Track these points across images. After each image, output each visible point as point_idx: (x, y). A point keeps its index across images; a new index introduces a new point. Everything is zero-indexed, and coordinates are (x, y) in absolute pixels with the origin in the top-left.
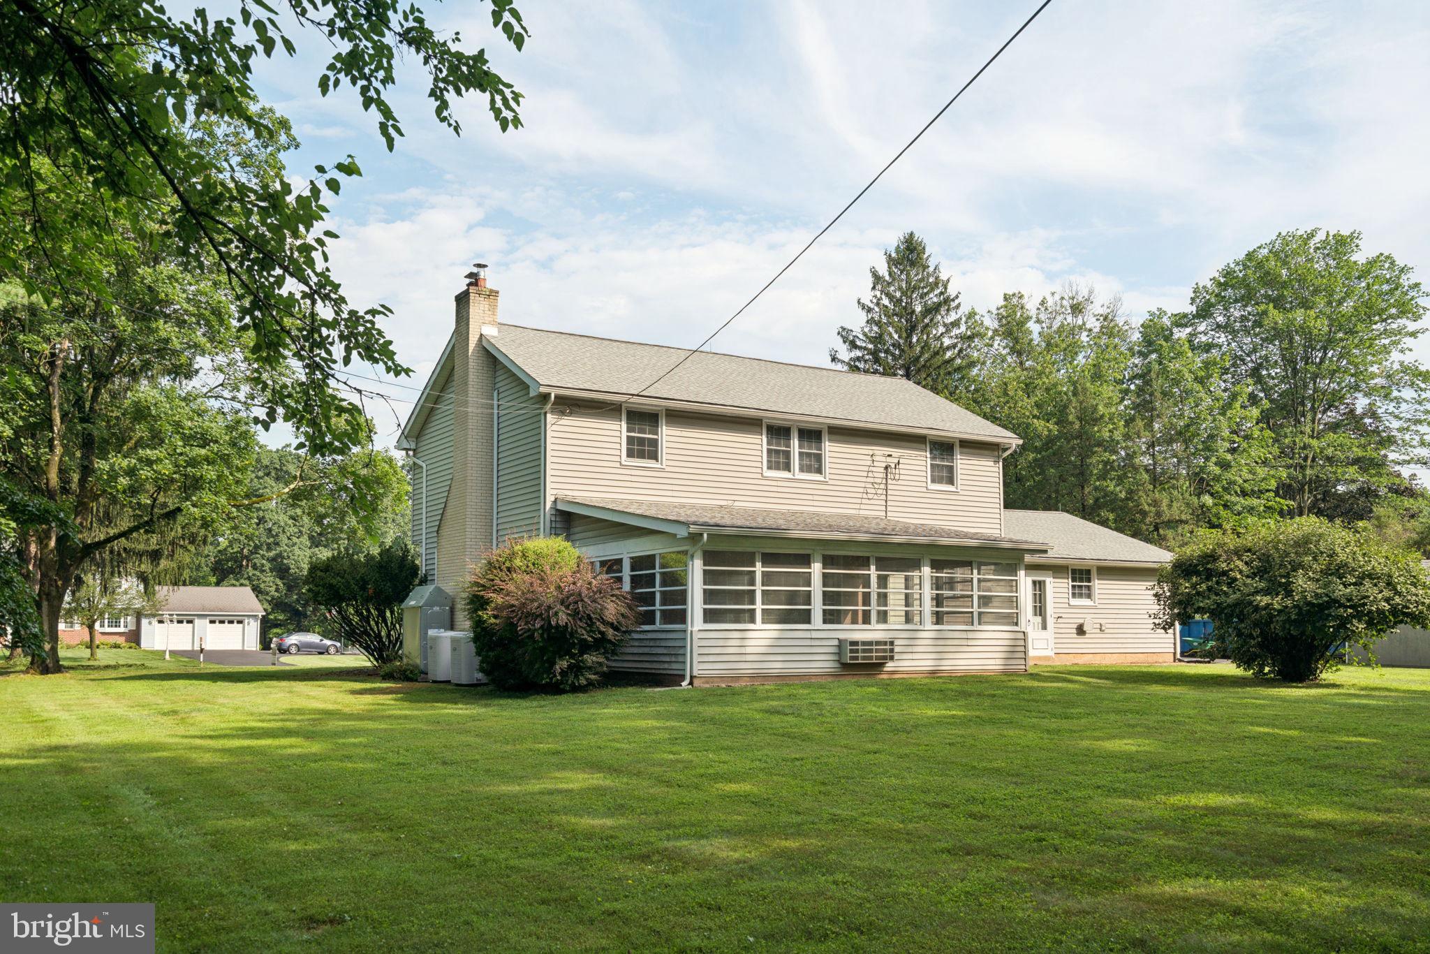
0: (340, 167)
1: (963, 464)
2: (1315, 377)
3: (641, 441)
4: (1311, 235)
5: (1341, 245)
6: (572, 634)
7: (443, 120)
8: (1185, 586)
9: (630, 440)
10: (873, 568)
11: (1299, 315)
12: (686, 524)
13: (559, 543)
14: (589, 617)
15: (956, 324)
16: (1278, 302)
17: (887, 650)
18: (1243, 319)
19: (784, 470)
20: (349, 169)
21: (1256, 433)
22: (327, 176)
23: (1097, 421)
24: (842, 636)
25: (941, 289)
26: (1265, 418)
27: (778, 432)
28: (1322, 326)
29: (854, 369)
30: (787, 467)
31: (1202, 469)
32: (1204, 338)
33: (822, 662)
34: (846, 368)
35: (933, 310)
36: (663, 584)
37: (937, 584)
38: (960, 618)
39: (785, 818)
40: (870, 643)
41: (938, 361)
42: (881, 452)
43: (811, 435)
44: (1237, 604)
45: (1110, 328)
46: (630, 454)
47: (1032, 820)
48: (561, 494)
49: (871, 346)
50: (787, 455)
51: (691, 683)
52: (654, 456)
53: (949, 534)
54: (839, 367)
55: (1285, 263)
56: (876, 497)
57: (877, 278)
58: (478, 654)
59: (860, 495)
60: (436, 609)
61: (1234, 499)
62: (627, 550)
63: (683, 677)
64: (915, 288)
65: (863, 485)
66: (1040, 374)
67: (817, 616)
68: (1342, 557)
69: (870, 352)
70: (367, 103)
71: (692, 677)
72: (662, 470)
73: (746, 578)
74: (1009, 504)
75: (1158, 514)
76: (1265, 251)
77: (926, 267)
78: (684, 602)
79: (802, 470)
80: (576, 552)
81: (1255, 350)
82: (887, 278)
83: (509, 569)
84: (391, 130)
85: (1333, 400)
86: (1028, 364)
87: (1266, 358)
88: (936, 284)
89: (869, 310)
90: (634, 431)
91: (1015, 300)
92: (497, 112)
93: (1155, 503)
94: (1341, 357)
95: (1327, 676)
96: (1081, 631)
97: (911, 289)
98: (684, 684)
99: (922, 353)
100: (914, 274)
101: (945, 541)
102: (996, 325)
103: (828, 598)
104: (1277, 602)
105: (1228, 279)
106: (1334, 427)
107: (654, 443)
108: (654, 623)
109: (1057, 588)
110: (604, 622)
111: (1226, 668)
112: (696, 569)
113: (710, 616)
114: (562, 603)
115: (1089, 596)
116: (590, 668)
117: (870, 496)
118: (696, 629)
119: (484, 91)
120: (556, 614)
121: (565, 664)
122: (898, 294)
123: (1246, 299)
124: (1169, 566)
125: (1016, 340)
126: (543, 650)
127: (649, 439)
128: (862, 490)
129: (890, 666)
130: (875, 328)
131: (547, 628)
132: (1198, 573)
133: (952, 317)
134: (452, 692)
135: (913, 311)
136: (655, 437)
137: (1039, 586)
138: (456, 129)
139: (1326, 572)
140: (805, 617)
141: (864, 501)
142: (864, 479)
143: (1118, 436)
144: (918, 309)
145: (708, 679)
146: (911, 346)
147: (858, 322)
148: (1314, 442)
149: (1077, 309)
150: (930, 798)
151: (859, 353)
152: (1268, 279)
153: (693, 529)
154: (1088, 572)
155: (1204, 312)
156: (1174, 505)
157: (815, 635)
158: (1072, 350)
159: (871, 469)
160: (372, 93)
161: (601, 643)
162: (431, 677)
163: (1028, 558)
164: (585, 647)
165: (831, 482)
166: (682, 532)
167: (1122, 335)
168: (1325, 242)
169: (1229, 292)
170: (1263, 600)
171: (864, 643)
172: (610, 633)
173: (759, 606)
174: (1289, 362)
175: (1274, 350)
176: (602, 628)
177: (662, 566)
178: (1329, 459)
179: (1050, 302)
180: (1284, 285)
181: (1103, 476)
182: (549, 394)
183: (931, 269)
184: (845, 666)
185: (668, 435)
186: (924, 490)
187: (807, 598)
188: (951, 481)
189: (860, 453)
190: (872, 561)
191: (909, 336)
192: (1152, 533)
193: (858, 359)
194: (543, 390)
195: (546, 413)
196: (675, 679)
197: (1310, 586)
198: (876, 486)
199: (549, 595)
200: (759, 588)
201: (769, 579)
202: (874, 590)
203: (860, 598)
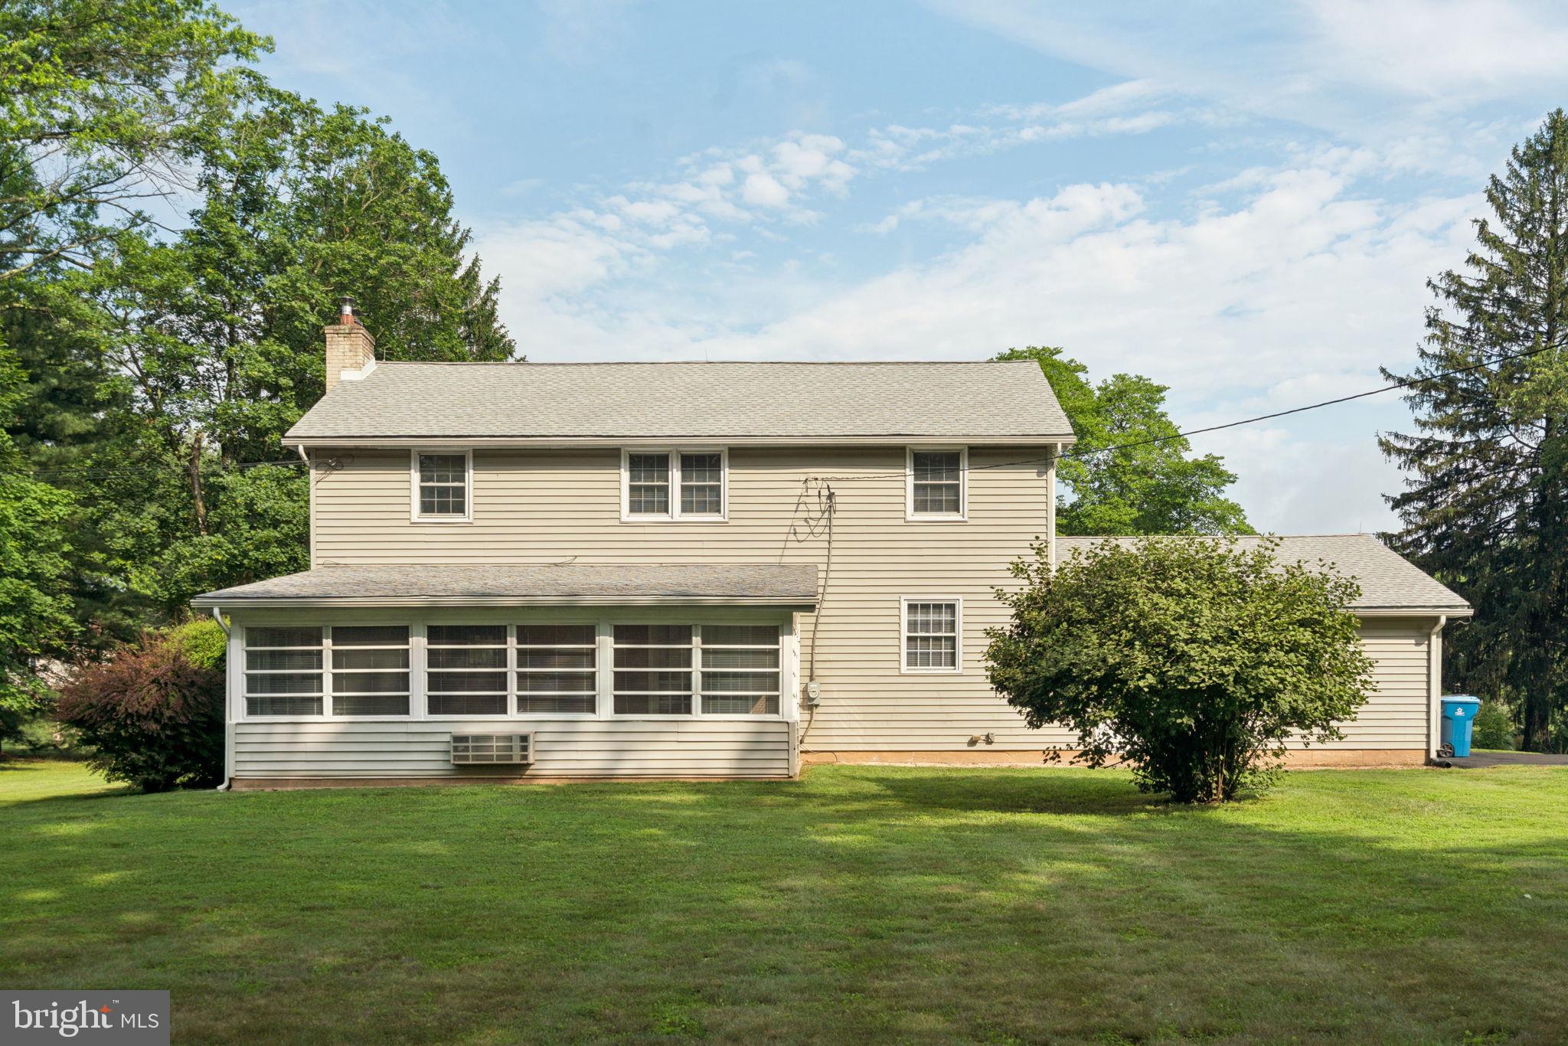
1: (977, 481)
3: (443, 492)
9: (425, 492)
10: (511, 640)
19: (659, 511)
24: (460, 729)
27: (649, 462)
30: (663, 508)
33: (431, 763)
37: (627, 658)
40: (486, 740)
42: (825, 474)
43: (703, 462)
46: (425, 508)
48: (329, 563)
50: (664, 490)
51: (230, 786)
52: (460, 508)
56: (811, 537)
59: (784, 537)
65: (789, 522)
67: (419, 703)
71: (232, 780)
72: (470, 525)
73: (310, 659)
79: (688, 509)
90: (431, 480)
98: (221, 788)
103: (435, 681)
107: (460, 492)
112: (234, 651)
113: (255, 707)
117: (800, 537)
118: (233, 722)
127: (453, 487)
128: (786, 530)
129: (533, 767)
136: (461, 484)
140: (402, 706)
141: (789, 545)
142: (791, 515)
145: (251, 782)
157: (415, 728)
159: (803, 499)
165: (732, 522)
173: (328, 693)
182: (298, 447)
184: (464, 766)
185: (477, 481)
186: (902, 522)
187: (403, 681)
188: (955, 505)
189: (786, 481)
194: (287, 442)
198: (812, 523)
200: (328, 671)
201: (338, 659)
202: (512, 669)
203: (500, 681)
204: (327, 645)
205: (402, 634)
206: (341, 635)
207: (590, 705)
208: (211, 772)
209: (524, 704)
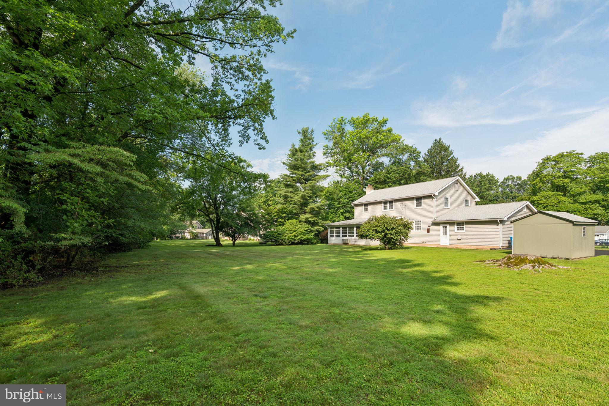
1: (424, 201)
17: (349, 241)
30: (387, 209)
33: (341, 242)
42: (404, 202)
72: (368, 213)
79: (390, 209)
96: (459, 239)
109: (451, 228)
115: (463, 230)
137: (446, 228)
145: (330, 244)
154: (463, 223)
157: (341, 238)
185: (369, 207)
186: (414, 209)
188: (421, 205)
189: (400, 203)
200: (335, 232)
201: (336, 231)
202: (348, 232)
203: (346, 233)
204: (335, 229)
206: (336, 228)
207: (353, 236)
208: (327, 243)
209: (349, 236)
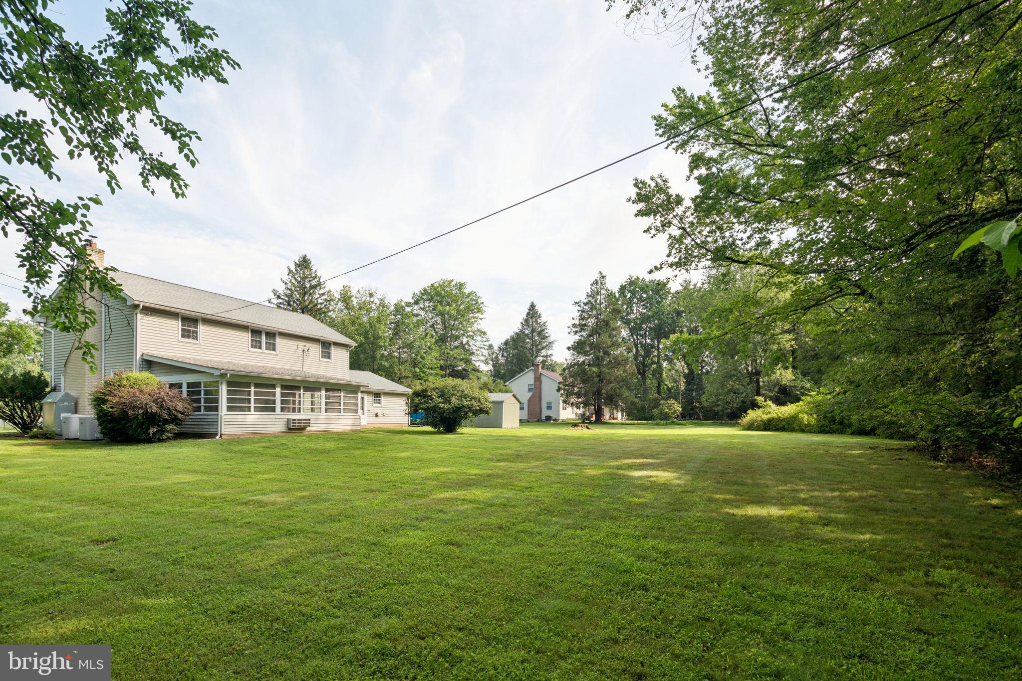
0: (90, 199)
1: (334, 351)
2: (451, 330)
3: (189, 331)
4: (452, 281)
5: (461, 286)
6: (159, 416)
7: (145, 186)
8: (417, 400)
9: (183, 330)
10: (302, 390)
11: (447, 308)
12: (220, 370)
13: (145, 375)
14: (169, 409)
15: (323, 294)
16: (441, 303)
17: (307, 422)
18: (429, 307)
19: (258, 348)
20: (97, 202)
21: (434, 348)
22: (83, 202)
23: (379, 338)
24: (289, 417)
25: (317, 279)
26: (437, 341)
27: (256, 332)
28: (454, 312)
29: (279, 307)
30: (260, 348)
31: (415, 359)
32: (416, 312)
33: (281, 428)
34: (275, 306)
35: (313, 287)
36: (205, 395)
37: (327, 397)
38: (336, 411)
39: (297, 486)
40: (301, 420)
41: (315, 308)
42: (301, 344)
43: (271, 335)
44: (434, 406)
45: (383, 304)
46: (183, 336)
47: (388, 480)
48: (145, 352)
49: (287, 299)
50: (260, 342)
51: (221, 437)
52: (195, 338)
53: (331, 379)
54: (272, 305)
55: (443, 290)
56: (299, 362)
57: (290, 271)
58: (100, 425)
59: (292, 361)
60: (66, 403)
61: (426, 370)
62: (184, 379)
63: (217, 435)
64: (307, 278)
65: (293, 357)
66: (358, 318)
67: (278, 409)
68: (466, 392)
69: (286, 301)
70: (101, 170)
71: (221, 435)
72: (200, 345)
73: (247, 393)
74: (351, 368)
75: (401, 374)
76: (437, 284)
77: (311, 270)
78: (217, 402)
79: (266, 349)
80: (158, 379)
81: (432, 318)
82: (294, 271)
83: (119, 386)
84: (113, 185)
85: (457, 338)
86: (352, 314)
87: (436, 321)
88: (316, 277)
89: (286, 284)
90: (185, 326)
91: (347, 288)
92: (174, 190)
93: (399, 370)
94: (459, 323)
95: (459, 430)
96: (377, 415)
97: (305, 278)
98: (218, 437)
99: (309, 304)
100: (307, 272)
101: (331, 381)
102: (339, 297)
103: (282, 402)
104: (446, 406)
105: (425, 292)
106: (456, 347)
107: (196, 332)
108: (200, 411)
109: (369, 399)
110: (177, 411)
111: (429, 428)
112: (224, 389)
113: (230, 409)
114: (154, 402)
115: (380, 403)
116: (168, 431)
117: (296, 361)
118: (223, 414)
119: (168, 178)
120: (151, 407)
121: (155, 430)
122: (299, 279)
123: (430, 300)
124: (411, 393)
125: (348, 304)
126: (142, 423)
127: (193, 330)
128: (293, 359)
129: (308, 429)
130: (289, 292)
131: (146, 413)
132: (421, 396)
133: (322, 291)
134: (80, 443)
135: (306, 287)
136: (196, 330)
137: (362, 398)
138: (153, 192)
139: (461, 397)
140: (273, 410)
141: (294, 364)
142: (294, 355)
143: (387, 344)
144: (308, 286)
145: (228, 435)
146: (304, 301)
147: (281, 289)
148: (451, 352)
149: (371, 295)
150: (349, 475)
151: (281, 301)
152: (438, 294)
153: (223, 372)
154: (380, 394)
155: (416, 303)
156: (405, 370)
157: (277, 417)
158: (369, 311)
159: (297, 351)
160: (104, 166)
161: (174, 420)
162: (64, 437)
163: (362, 389)
164: (166, 422)
165: (280, 355)
166: (217, 373)
167: (387, 307)
168: (456, 284)
169: (425, 297)
170: (442, 405)
171: (298, 420)
172: (180, 416)
173: (252, 405)
174: (444, 323)
175: (439, 319)
176: (176, 414)
177: (205, 387)
178: (455, 358)
179: (361, 291)
180: (443, 297)
181: (381, 359)
182: (139, 305)
183: (313, 271)
184: (290, 429)
185: (202, 329)
186: (319, 360)
187: (274, 402)
188: (329, 358)
189: (292, 343)
190: (302, 388)
191: (304, 297)
192: (399, 380)
193: (281, 303)
194: (135, 302)
195: (136, 314)
196: (213, 435)
197: (456, 401)
198: (299, 358)
199: (145, 399)
200: (253, 397)
201: (256, 393)
204: (252, 389)
205: (273, 386)
206: (257, 385)
